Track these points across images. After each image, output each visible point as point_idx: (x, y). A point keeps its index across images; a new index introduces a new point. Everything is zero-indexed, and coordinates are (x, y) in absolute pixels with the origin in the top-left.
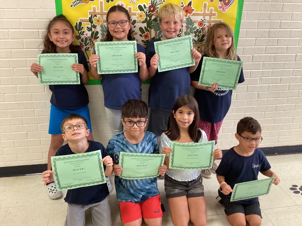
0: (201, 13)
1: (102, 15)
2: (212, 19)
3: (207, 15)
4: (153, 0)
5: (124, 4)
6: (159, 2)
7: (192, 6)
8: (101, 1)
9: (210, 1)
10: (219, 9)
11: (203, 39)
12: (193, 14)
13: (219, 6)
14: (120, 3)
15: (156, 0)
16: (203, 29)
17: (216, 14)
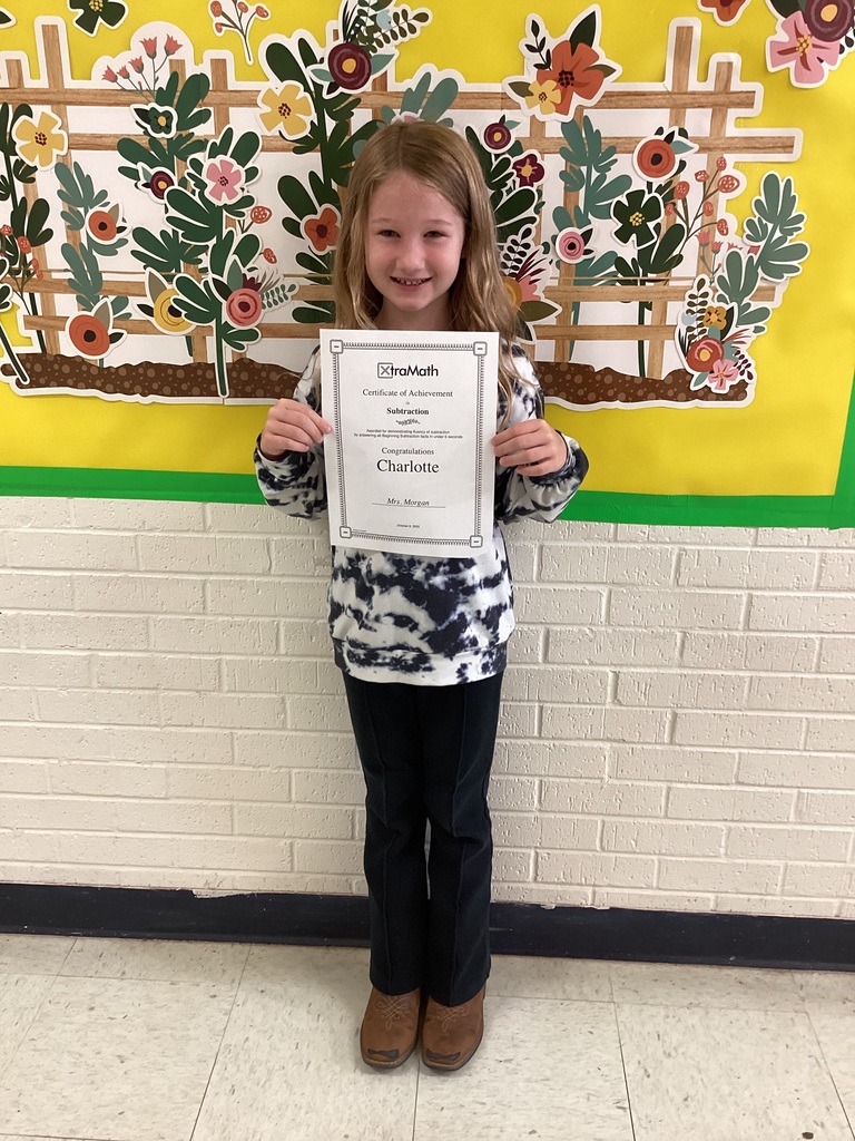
0: (658, 87)
1: (59, 103)
2: (731, 130)
3: (698, 101)
4: (355, 14)
5: (180, 37)
6: (393, 24)
7: (596, 46)
8: (50, 20)
9: (714, 10)
10: (773, 66)
11: (676, 253)
12: (608, 95)
13: (772, 42)
14: (160, 31)
15: (372, 12)
16: (672, 193)
17: (759, 99)
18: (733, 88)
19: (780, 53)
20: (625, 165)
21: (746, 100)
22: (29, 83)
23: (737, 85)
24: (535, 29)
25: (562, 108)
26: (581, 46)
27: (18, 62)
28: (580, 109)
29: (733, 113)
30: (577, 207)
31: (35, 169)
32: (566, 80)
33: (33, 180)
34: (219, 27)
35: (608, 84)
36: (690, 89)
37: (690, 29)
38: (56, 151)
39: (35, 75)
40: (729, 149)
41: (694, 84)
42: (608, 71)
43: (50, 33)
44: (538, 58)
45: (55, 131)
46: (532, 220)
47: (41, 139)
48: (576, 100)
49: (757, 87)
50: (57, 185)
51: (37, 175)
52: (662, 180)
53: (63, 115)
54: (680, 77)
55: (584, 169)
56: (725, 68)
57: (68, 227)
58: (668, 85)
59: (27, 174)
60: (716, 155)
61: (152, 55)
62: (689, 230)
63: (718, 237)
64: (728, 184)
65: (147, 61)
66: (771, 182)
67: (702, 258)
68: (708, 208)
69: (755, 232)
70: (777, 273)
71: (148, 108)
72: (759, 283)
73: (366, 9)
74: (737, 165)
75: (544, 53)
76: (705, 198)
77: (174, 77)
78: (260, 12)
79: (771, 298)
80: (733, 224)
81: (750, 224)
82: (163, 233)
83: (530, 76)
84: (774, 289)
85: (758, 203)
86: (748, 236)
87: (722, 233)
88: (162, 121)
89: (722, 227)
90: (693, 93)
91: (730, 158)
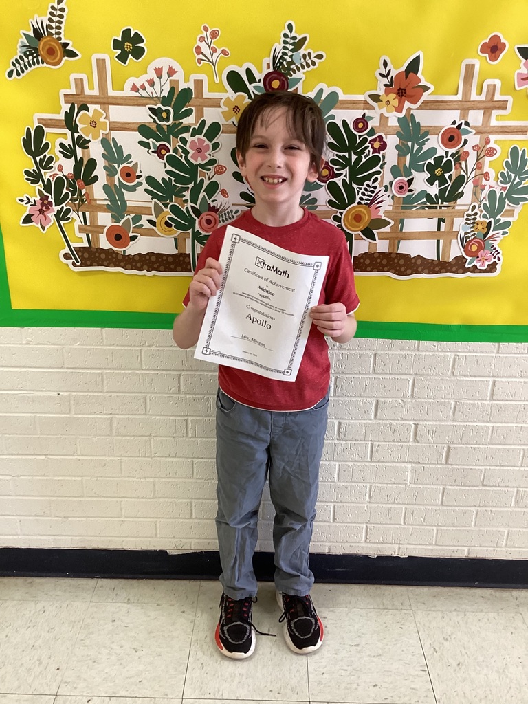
0: (454, 98)
1: (104, 104)
2: (494, 122)
3: (476, 106)
4: (281, 54)
5: (176, 66)
6: (303, 60)
7: (420, 75)
8: (101, 56)
9: (487, 55)
10: (519, 86)
11: (460, 191)
12: (425, 102)
13: (518, 74)
14: (164, 63)
15: (290, 53)
16: (458, 157)
17: (510, 105)
18: (496, 98)
19: (524, 79)
20: (433, 141)
21: (503, 105)
22: (87, 92)
23: (498, 97)
24: (385, 64)
25: (399, 109)
26: (411, 74)
27: (82, 80)
28: (409, 109)
29: (495, 113)
30: (405, 166)
31: (89, 141)
32: (402, 93)
33: (88, 147)
34: (199, 61)
35: (426, 96)
36: (472, 99)
37: (473, 66)
38: (102, 132)
39: (91, 87)
40: (491, 133)
41: (474, 96)
42: (426, 88)
43: (101, 64)
44: (386, 81)
45: (102, 120)
46: (379, 173)
47: (93, 124)
48: (407, 105)
49: (509, 98)
50: (102, 151)
51: (90, 145)
52: (454, 150)
53: (106, 111)
54: (467, 92)
55: (410, 144)
56: (492, 88)
57: (107, 175)
58: (459, 97)
59: (84, 144)
60: (485, 136)
61: (160, 77)
62: (468, 178)
63: (484, 182)
64: (491, 152)
65: (156, 80)
66: (514, 151)
67: (475, 194)
68: (479, 165)
69: (505, 179)
70: (516, 201)
71: (156, 107)
72: (506, 207)
73: (287, 51)
74: (496, 142)
75: (389, 78)
76: (478, 160)
77: (172, 90)
78: (224, 52)
79: (512, 216)
80: (492, 174)
81: (502, 174)
82: (163, 180)
83: (381, 91)
84: (514, 211)
85: (507, 162)
86: (501, 182)
87: (486, 179)
88: (164, 115)
89: (487, 176)
90: (474, 101)
91: (493, 138)
